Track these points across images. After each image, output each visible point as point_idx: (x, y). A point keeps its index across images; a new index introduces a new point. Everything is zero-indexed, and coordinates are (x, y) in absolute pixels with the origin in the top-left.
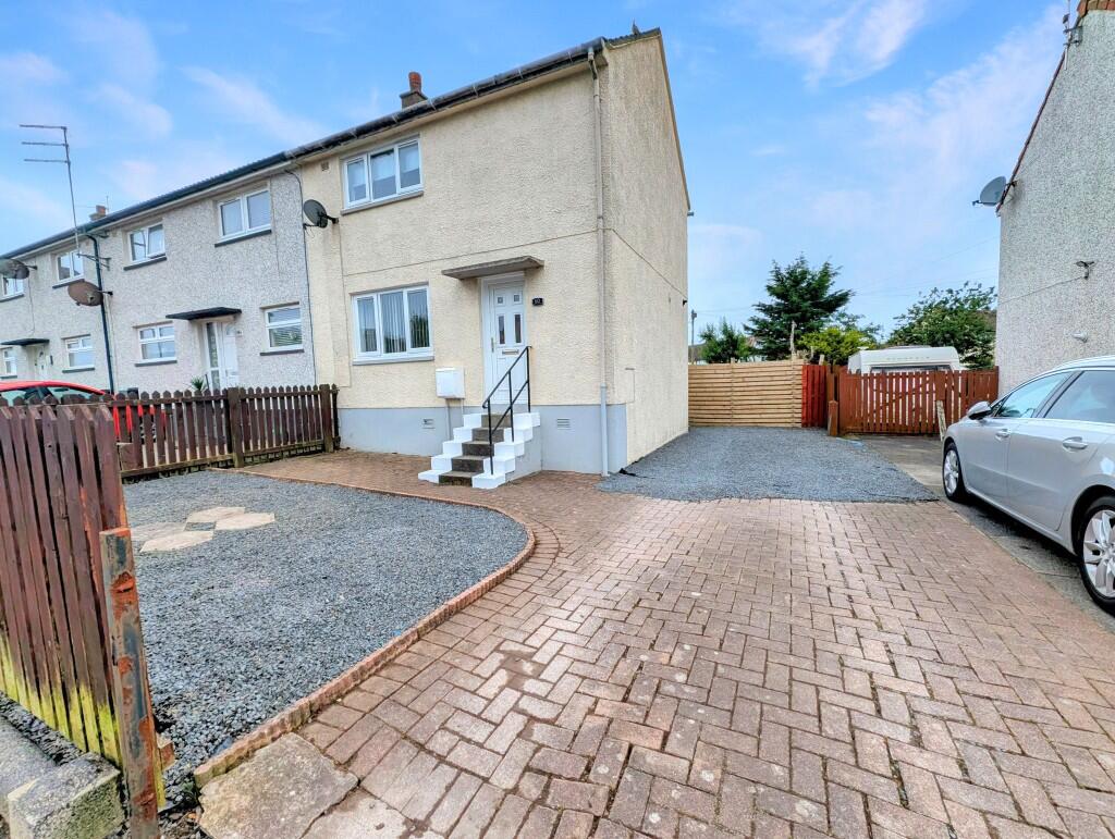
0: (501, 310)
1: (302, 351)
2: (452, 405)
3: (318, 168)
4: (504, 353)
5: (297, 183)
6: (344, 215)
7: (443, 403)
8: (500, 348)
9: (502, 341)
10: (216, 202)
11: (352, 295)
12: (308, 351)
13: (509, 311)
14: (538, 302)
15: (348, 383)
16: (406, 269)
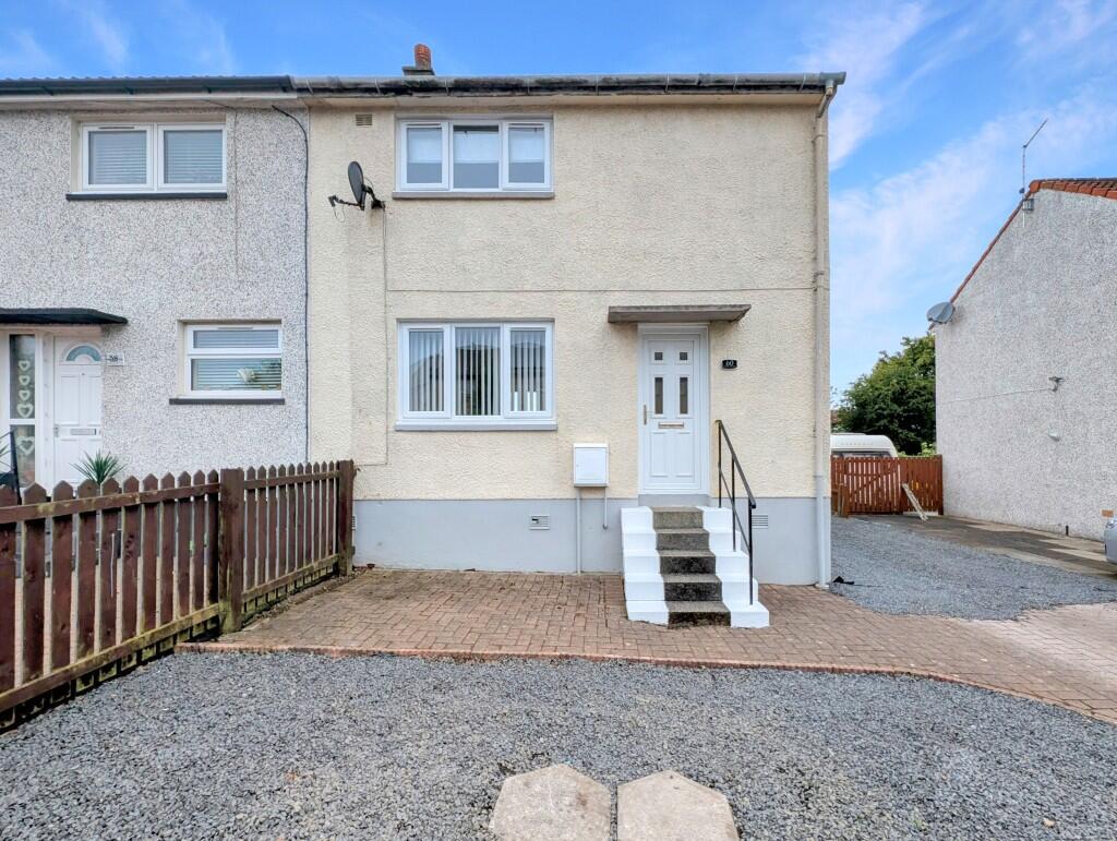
0: (659, 369)
1: (281, 402)
2: (587, 495)
3: (349, 121)
4: (661, 426)
5: (298, 132)
6: (395, 199)
7: (571, 494)
8: (655, 420)
9: (659, 409)
10: (79, 122)
11: (401, 321)
12: (295, 404)
13: (672, 371)
14: (729, 365)
15: (381, 458)
16: (514, 296)
